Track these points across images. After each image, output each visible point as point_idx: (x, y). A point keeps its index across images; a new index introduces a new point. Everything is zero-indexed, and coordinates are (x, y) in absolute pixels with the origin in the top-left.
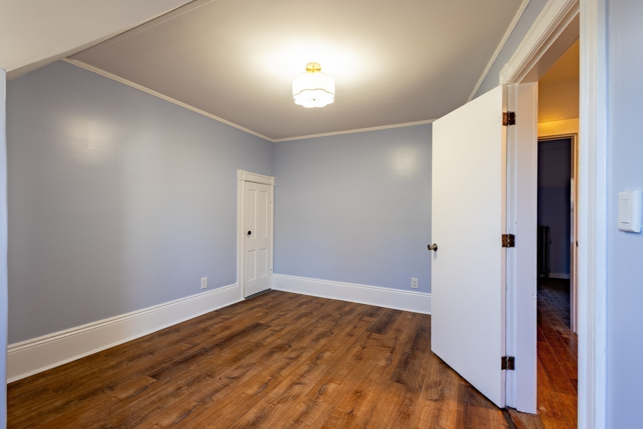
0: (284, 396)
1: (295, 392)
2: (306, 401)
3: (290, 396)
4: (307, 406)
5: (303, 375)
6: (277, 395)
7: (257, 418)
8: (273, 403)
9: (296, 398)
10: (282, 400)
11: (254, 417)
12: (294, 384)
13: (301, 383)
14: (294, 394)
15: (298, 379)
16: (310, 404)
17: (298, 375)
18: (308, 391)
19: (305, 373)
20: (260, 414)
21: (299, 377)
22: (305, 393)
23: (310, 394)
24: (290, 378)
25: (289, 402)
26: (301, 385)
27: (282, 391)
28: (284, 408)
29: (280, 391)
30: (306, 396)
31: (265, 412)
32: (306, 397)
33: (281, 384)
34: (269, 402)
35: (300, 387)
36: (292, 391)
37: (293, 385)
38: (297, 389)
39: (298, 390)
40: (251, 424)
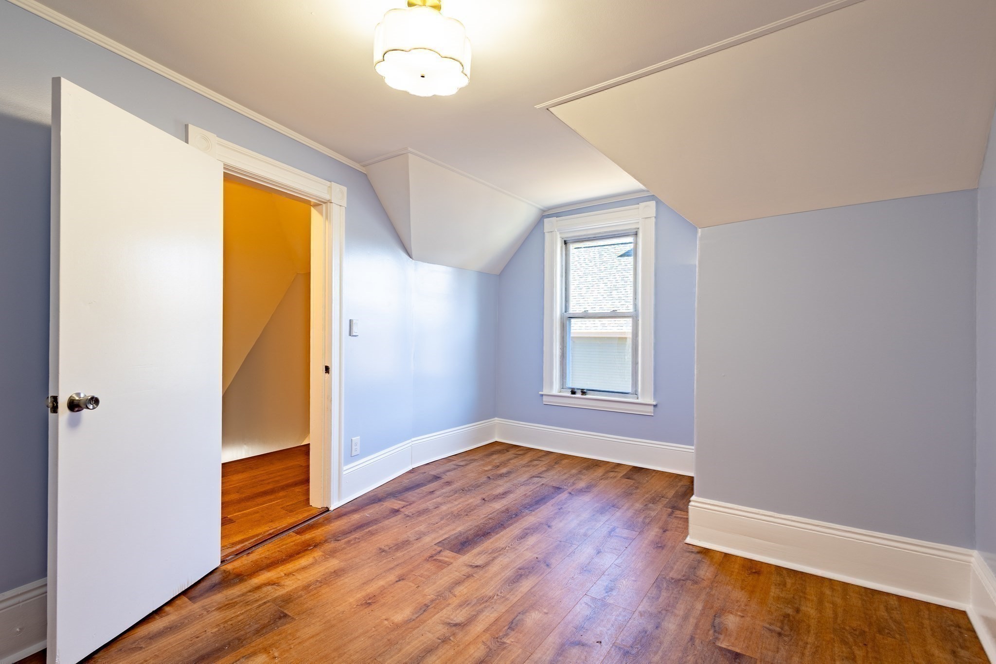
0: (483, 606)
1: (464, 611)
2: (451, 597)
3: (473, 606)
4: (452, 591)
5: (443, 641)
6: (493, 608)
7: (517, 582)
8: (499, 597)
9: (466, 602)
10: (485, 601)
11: (521, 583)
12: (464, 625)
13: (451, 626)
14: (467, 608)
15: (454, 634)
16: (447, 594)
17: (453, 643)
18: (445, 611)
19: (437, 648)
20: (515, 585)
21: (450, 639)
22: (449, 608)
23: (442, 607)
24: (468, 638)
25: (476, 598)
26: (452, 622)
27: (484, 613)
28: (484, 590)
29: (488, 614)
30: (449, 604)
31: (508, 587)
32: (450, 602)
33: (487, 625)
34: (504, 599)
35: (455, 619)
36: (468, 613)
37: (465, 623)
38: (460, 617)
39: (458, 614)
40: (523, 577)
